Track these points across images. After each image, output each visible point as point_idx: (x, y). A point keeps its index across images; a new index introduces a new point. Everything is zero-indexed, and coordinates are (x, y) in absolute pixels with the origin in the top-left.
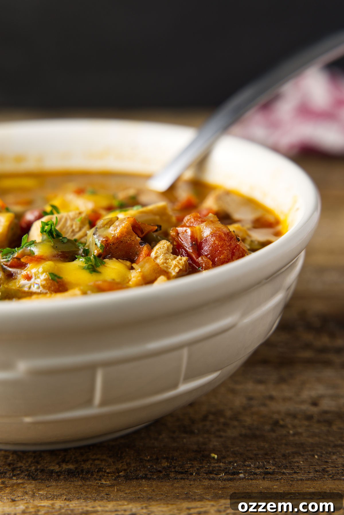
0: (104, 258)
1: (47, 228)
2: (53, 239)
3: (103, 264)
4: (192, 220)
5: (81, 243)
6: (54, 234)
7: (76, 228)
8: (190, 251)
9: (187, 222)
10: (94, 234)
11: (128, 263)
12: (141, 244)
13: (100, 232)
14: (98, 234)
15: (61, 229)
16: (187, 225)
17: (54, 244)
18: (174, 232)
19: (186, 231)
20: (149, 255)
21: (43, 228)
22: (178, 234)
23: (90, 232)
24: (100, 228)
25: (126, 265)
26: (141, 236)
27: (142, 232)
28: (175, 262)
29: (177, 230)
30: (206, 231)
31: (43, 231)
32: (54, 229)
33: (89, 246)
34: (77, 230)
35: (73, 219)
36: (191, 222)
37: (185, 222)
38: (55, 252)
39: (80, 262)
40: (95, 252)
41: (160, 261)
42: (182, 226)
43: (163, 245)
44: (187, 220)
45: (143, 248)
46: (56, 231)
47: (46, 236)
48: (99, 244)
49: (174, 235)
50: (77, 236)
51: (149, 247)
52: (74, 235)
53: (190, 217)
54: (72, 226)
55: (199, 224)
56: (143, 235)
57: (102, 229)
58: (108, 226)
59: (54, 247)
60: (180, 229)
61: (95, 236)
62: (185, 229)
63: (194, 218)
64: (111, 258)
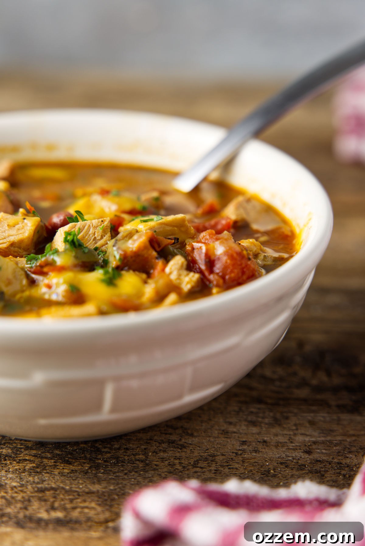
0: (122, 270)
1: (70, 238)
2: (74, 249)
3: (120, 276)
4: (208, 237)
5: (102, 252)
6: (77, 243)
7: (98, 236)
8: (203, 267)
9: (202, 238)
10: (114, 246)
11: (144, 276)
12: (157, 258)
13: (120, 244)
14: (117, 246)
15: (84, 237)
16: (203, 241)
17: (76, 253)
18: (190, 247)
19: (201, 247)
20: (163, 270)
21: (66, 238)
22: (193, 249)
23: (111, 243)
24: (120, 240)
25: (141, 278)
26: (158, 249)
27: (159, 245)
28: (187, 279)
29: (193, 245)
30: (220, 250)
31: (66, 241)
32: (77, 238)
33: (108, 257)
34: (99, 238)
35: (96, 227)
36: (206, 239)
37: (201, 238)
38: (76, 262)
39: (99, 274)
40: (113, 263)
41: (173, 277)
42: (198, 242)
43: (178, 261)
44: (203, 237)
45: (158, 263)
46: (78, 240)
47: (68, 246)
48: (118, 257)
49: (189, 250)
50: (98, 244)
51: (165, 262)
52: (96, 243)
53: (206, 233)
54: (94, 234)
55: (213, 242)
56: (161, 248)
57: (122, 241)
58: (127, 239)
59: (76, 257)
60: (196, 245)
61: (115, 248)
62: (200, 245)
63: (210, 235)
64: (128, 271)
